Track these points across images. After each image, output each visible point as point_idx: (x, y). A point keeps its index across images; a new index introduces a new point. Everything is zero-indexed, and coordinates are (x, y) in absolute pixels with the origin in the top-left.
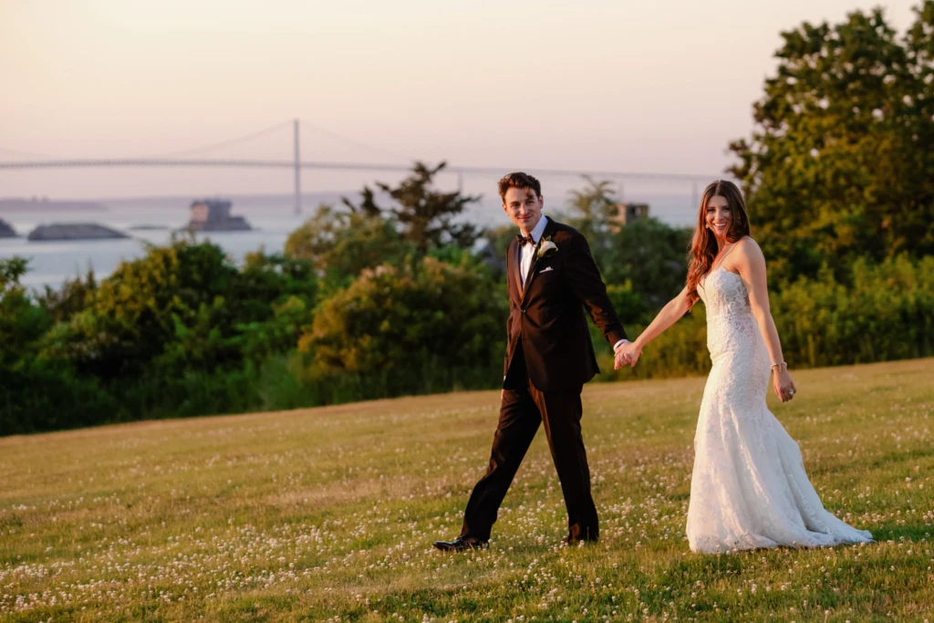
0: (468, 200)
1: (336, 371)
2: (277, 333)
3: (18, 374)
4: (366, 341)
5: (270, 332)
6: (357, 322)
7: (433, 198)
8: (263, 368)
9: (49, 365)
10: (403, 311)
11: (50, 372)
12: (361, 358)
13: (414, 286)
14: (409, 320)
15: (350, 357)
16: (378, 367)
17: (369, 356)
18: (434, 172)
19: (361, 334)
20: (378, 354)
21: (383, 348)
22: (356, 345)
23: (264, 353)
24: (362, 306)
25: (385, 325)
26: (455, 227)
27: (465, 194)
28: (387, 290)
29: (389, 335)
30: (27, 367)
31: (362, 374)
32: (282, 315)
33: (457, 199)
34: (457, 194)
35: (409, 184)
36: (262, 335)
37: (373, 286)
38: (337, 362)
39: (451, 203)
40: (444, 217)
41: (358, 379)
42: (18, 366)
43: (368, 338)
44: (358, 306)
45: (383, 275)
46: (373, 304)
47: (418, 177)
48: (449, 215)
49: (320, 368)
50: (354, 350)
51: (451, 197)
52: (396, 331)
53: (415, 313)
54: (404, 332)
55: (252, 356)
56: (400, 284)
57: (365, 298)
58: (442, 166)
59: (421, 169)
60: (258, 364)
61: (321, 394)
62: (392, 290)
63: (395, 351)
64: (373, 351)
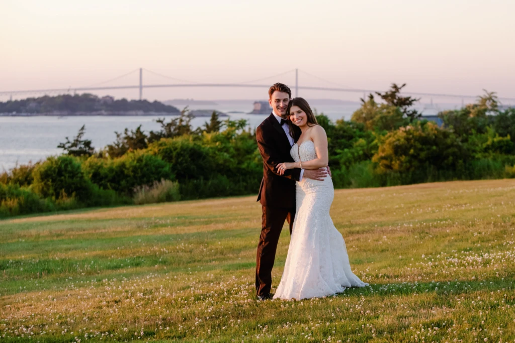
0: (415, 100)
1: (388, 171)
2: (356, 154)
3: (244, 169)
4: (403, 158)
5: (353, 154)
6: (399, 150)
7: (400, 99)
8: (351, 168)
9: (257, 166)
10: (419, 146)
11: (258, 169)
12: (401, 165)
13: (424, 135)
14: (421, 150)
15: (396, 165)
16: (408, 169)
17: (404, 165)
18: (400, 88)
19: (401, 155)
20: (408, 164)
21: (410, 162)
22: (399, 159)
23: (350, 163)
24: (401, 143)
25: (412, 151)
26: (409, 112)
27: (413, 98)
28: (411, 136)
29: (413, 156)
30: (248, 167)
31: (401, 172)
32: (357, 146)
33: (410, 100)
34: (410, 98)
35: (389, 93)
36: (349, 155)
37: (405, 134)
38: (389, 167)
39: (406, 102)
40: (404, 107)
41: (399, 175)
42: (244, 166)
43: (404, 157)
44: (399, 143)
45: (409, 130)
46: (406, 142)
47: (394, 90)
48: (407, 106)
49: (380, 169)
50: (398, 162)
51: (407, 99)
52: (415, 154)
53: (424, 147)
54: (419, 155)
55: (345, 164)
56: (417, 134)
57: (402, 140)
58: (404, 85)
59: (395, 87)
60: (347, 168)
61: (382, 181)
62: (413, 136)
63: (415, 163)
64: (406, 162)
